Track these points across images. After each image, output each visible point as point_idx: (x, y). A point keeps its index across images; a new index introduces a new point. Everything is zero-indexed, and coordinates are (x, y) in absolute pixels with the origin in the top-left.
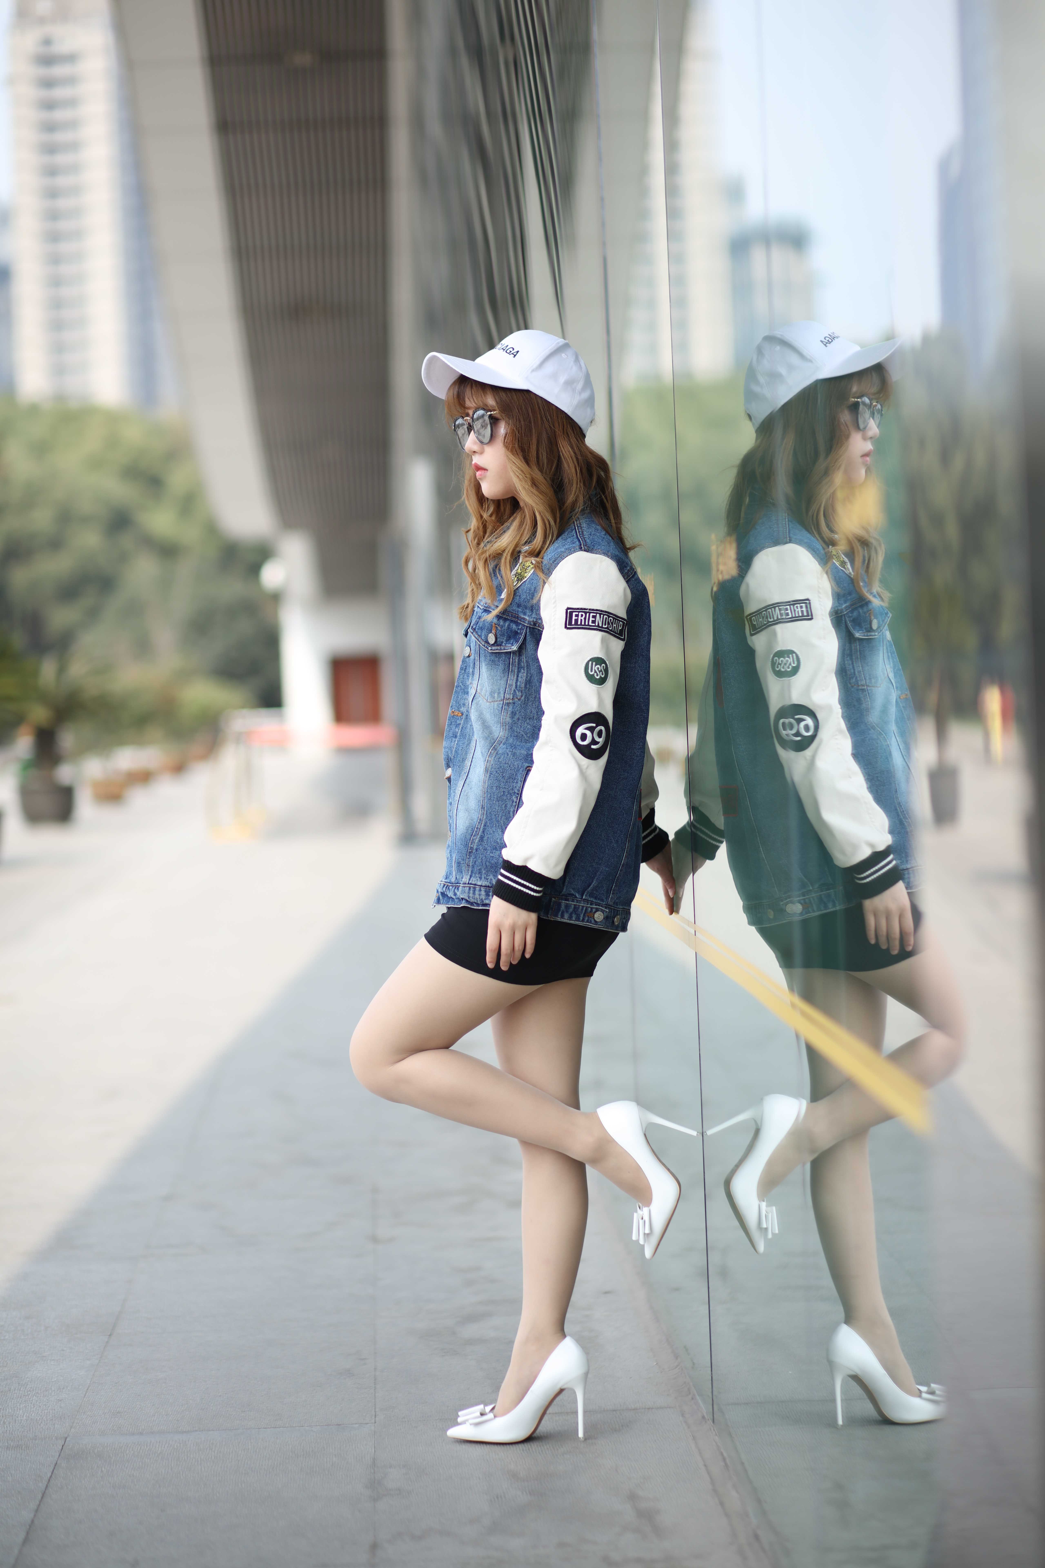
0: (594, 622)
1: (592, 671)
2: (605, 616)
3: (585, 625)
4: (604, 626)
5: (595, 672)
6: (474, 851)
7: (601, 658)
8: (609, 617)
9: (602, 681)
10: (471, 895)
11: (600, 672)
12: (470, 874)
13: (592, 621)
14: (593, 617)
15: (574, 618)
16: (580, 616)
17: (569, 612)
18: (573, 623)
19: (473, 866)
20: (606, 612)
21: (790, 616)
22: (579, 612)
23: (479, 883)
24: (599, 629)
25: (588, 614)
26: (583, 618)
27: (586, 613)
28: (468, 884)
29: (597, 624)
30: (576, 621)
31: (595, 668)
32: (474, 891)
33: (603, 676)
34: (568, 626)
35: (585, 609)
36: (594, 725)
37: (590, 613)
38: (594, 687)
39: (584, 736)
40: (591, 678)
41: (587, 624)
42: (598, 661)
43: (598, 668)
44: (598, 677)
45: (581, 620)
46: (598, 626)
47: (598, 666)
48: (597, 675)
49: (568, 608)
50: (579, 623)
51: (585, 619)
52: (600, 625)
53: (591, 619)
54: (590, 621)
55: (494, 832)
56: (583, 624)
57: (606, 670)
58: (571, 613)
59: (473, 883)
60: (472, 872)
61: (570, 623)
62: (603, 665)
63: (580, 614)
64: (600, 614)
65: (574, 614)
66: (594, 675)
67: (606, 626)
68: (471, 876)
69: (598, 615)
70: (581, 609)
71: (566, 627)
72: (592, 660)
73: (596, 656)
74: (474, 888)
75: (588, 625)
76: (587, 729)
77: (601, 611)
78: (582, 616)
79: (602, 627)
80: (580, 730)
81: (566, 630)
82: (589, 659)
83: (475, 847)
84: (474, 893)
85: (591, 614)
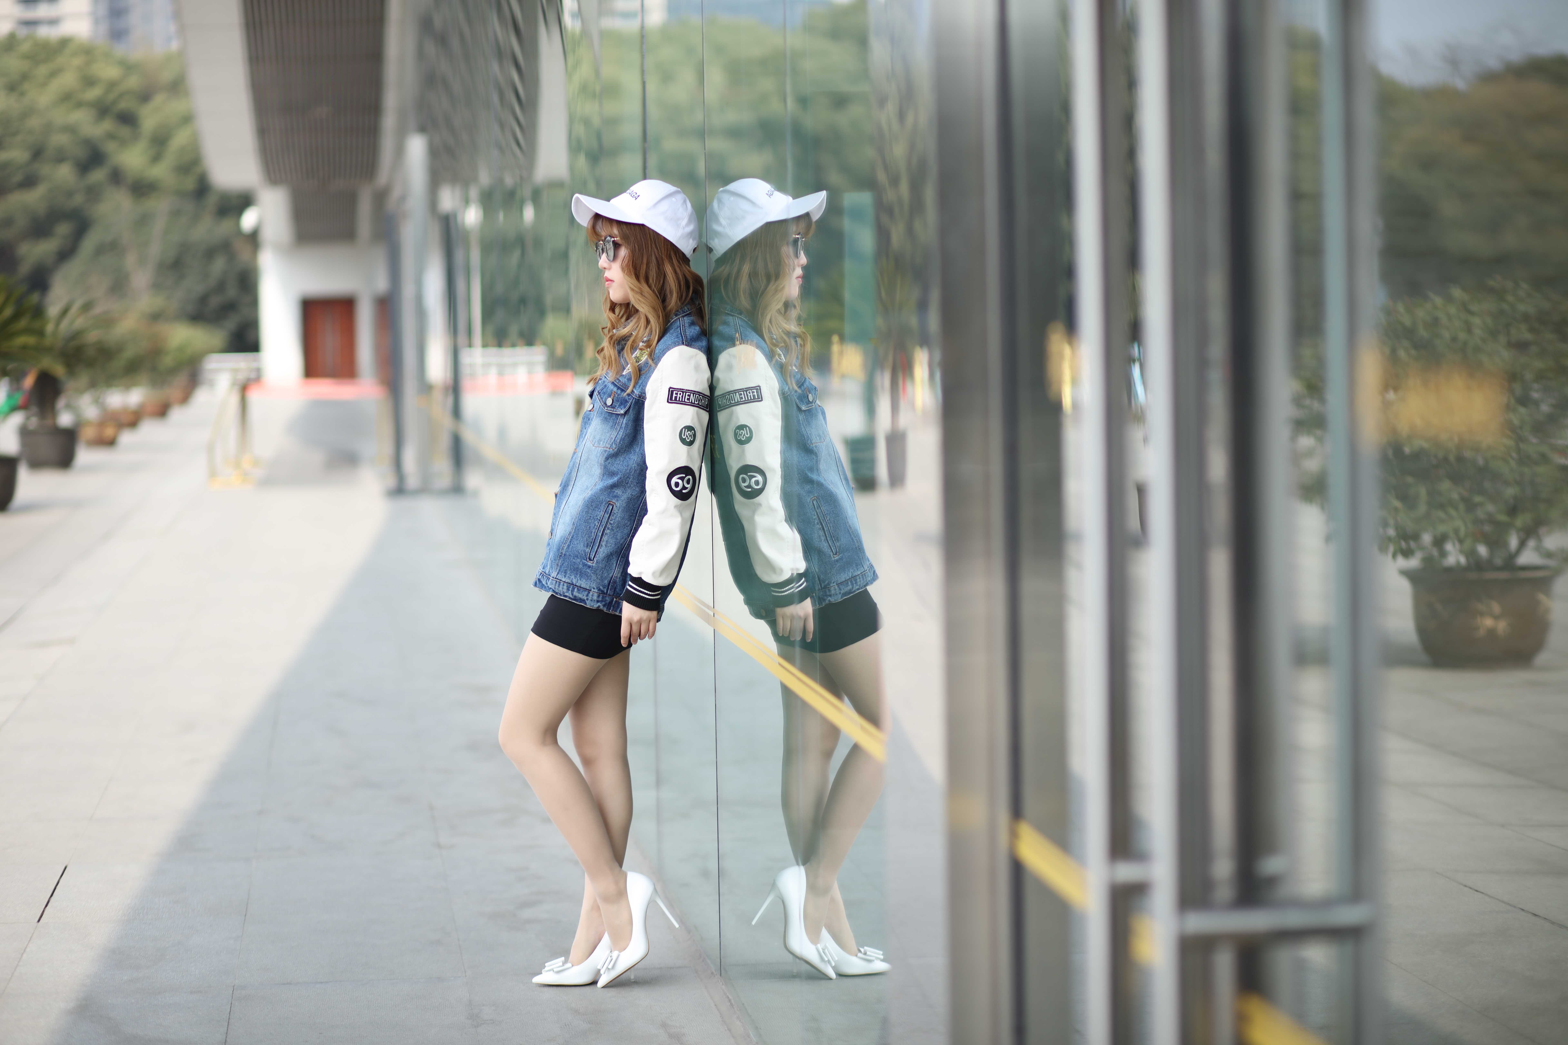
0: (688, 399)
1: (684, 436)
2: (697, 395)
3: (682, 401)
4: (696, 403)
5: (687, 436)
6: (563, 556)
7: (692, 426)
8: (700, 395)
9: (691, 443)
10: (557, 587)
11: (690, 436)
12: (558, 571)
13: (688, 398)
14: (688, 395)
15: (674, 395)
16: (679, 394)
17: (671, 391)
18: (673, 399)
19: (561, 567)
20: (698, 392)
21: (744, 399)
22: (678, 391)
23: (563, 580)
24: (692, 405)
25: (684, 393)
26: (681, 396)
27: (683, 392)
28: (556, 578)
29: (690, 401)
30: (676, 397)
31: (687, 433)
32: (559, 585)
33: (692, 440)
34: (669, 401)
35: (683, 389)
36: (684, 475)
37: (686, 392)
38: (685, 448)
39: (677, 484)
40: (683, 441)
41: (683, 400)
42: (690, 428)
43: (689, 434)
44: (688, 440)
45: (680, 397)
46: (692, 403)
47: (689, 432)
48: (688, 439)
49: (670, 388)
50: (678, 400)
51: (682, 397)
52: (693, 402)
53: (687, 397)
54: (686, 399)
55: (577, 544)
56: (681, 400)
57: (695, 435)
58: (672, 392)
59: (559, 578)
60: (559, 570)
61: (671, 399)
62: (693, 431)
63: (679, 392)
64: (693, 394)
65: (675, 392)
66: (685, 438)
67: (697, 403)
68: (558, 573)
69: (692, 394)
70: (680, 389)
71: (668, 402)
72: (685, 427)
73: (688, 425)
74: (560, 583)
75: (685, 401)
76: (679, 478)
77: (695, 391)
78: (680, 394)
79: (694, 403)
80: (675, 480)
81: (668, 403)
82: (683, 426)
83: (564, 553)
84: (559, 586)
85: (687, 394)
